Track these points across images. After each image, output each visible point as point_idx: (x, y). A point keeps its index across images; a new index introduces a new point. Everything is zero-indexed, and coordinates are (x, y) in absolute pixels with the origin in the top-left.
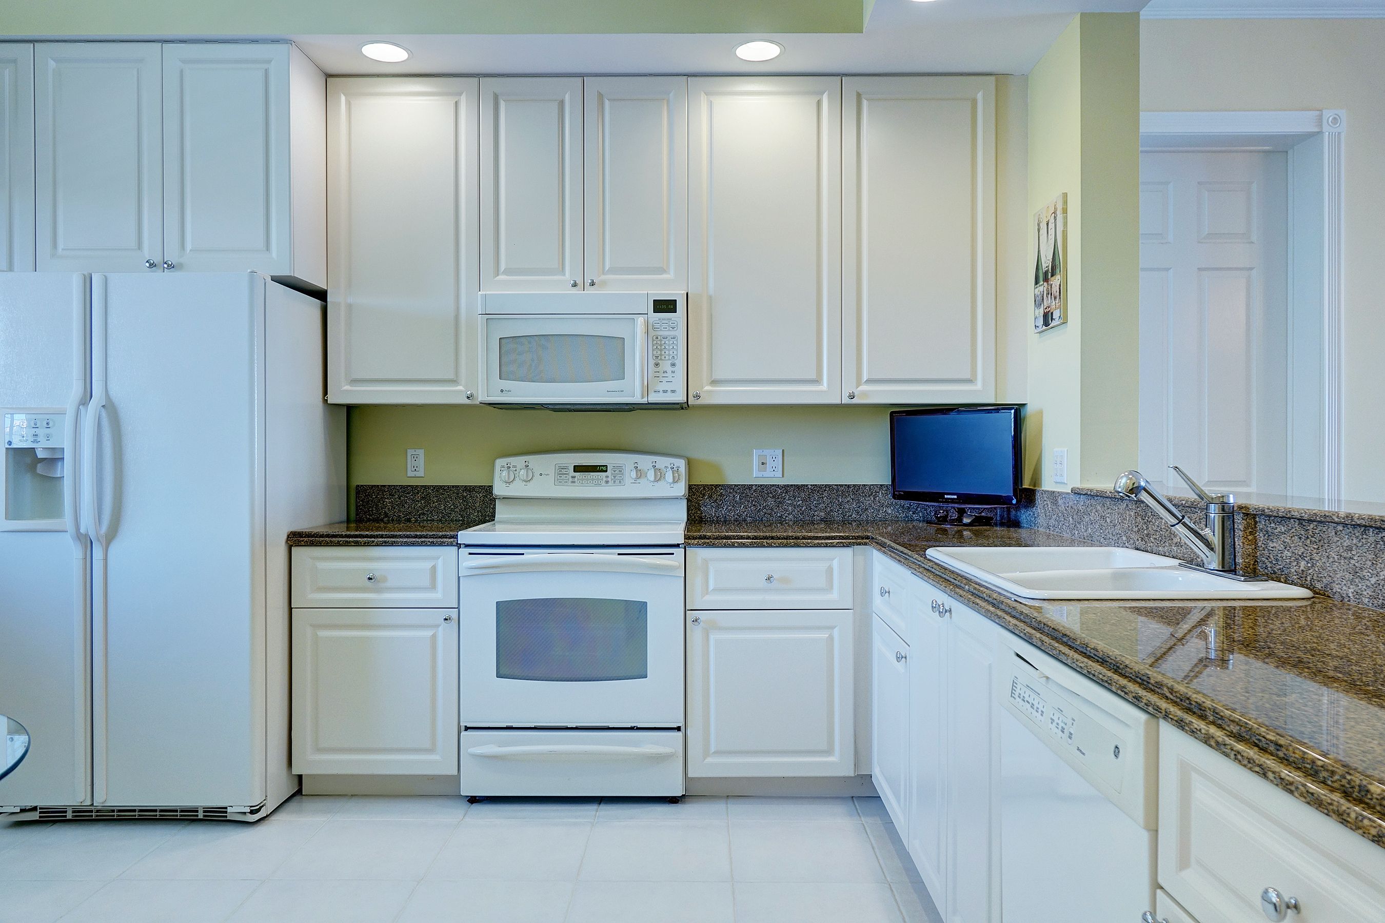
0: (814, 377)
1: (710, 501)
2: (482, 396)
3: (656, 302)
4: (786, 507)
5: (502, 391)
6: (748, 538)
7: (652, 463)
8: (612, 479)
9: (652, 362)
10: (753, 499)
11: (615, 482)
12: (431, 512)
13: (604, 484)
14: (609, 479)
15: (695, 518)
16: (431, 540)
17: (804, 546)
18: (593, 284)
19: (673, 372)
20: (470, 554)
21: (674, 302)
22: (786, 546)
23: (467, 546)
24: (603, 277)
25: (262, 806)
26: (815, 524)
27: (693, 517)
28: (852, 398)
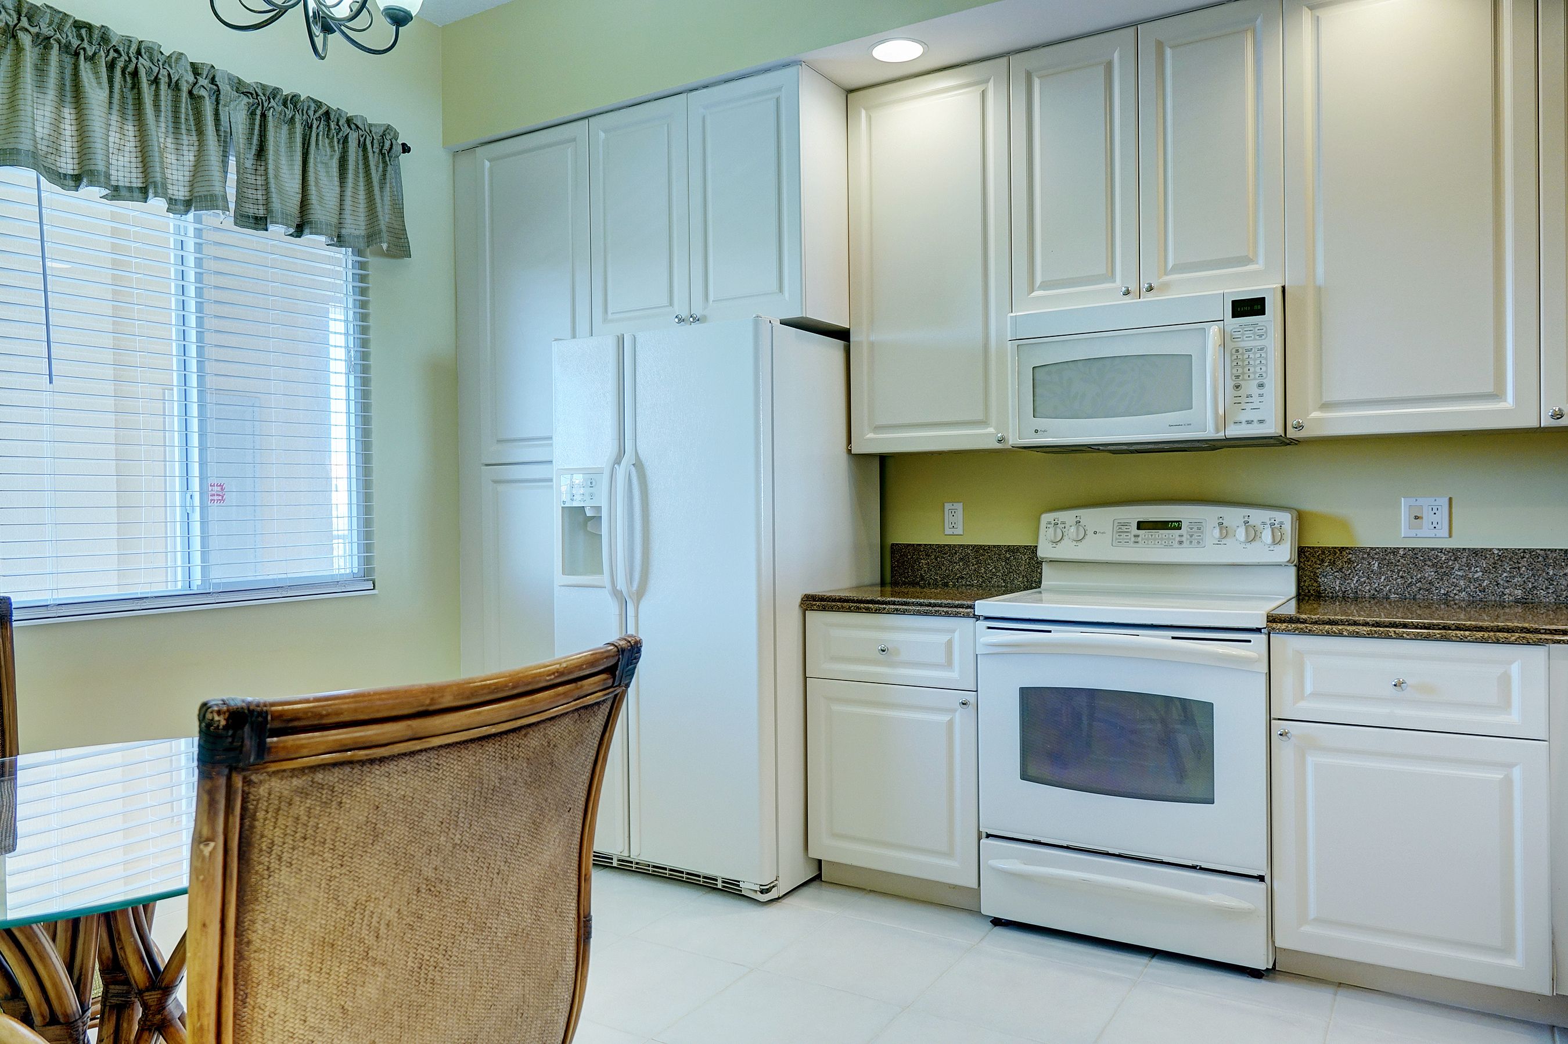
0: (1490, 389)
1: (1332, 570)
2: (1014, 440)
3: (1235, 304)
4: (1455, 580)
5: (1036, 431)
6: (1366, 624)
7: (1244, 517)
8: (1187, 539)
9: (1230, 384)
10: (1399, 568)
11: (1191, 542)
12: (970, 576)
13: (1176, 544)
14: (1184, 539)
15: (1309, 592)
16: (945, 609)
17: (1458, 639)
18: (1150, 289)
19: (1261, 395)
20: (989, 628)
21: (1262, 300)
22: (1427, 638)
23: (987, 618)
24: (1166, 278)
25: (774, 887)
26: (1505, 606)
27: (1307, 591)
28: (1558, 418)
